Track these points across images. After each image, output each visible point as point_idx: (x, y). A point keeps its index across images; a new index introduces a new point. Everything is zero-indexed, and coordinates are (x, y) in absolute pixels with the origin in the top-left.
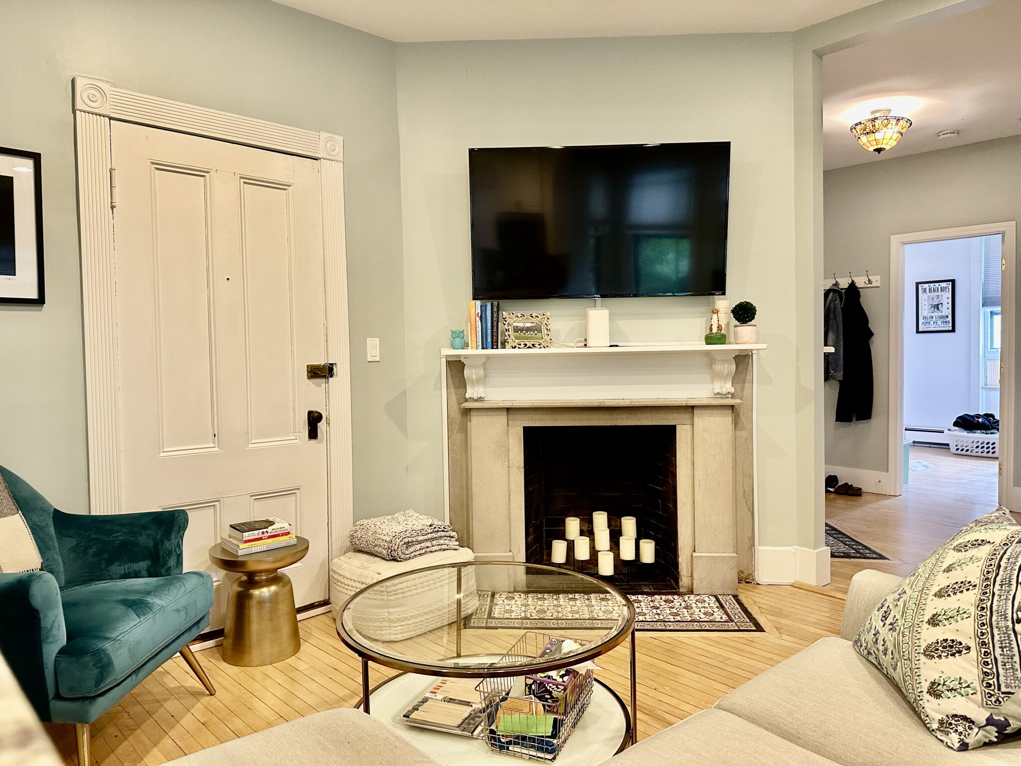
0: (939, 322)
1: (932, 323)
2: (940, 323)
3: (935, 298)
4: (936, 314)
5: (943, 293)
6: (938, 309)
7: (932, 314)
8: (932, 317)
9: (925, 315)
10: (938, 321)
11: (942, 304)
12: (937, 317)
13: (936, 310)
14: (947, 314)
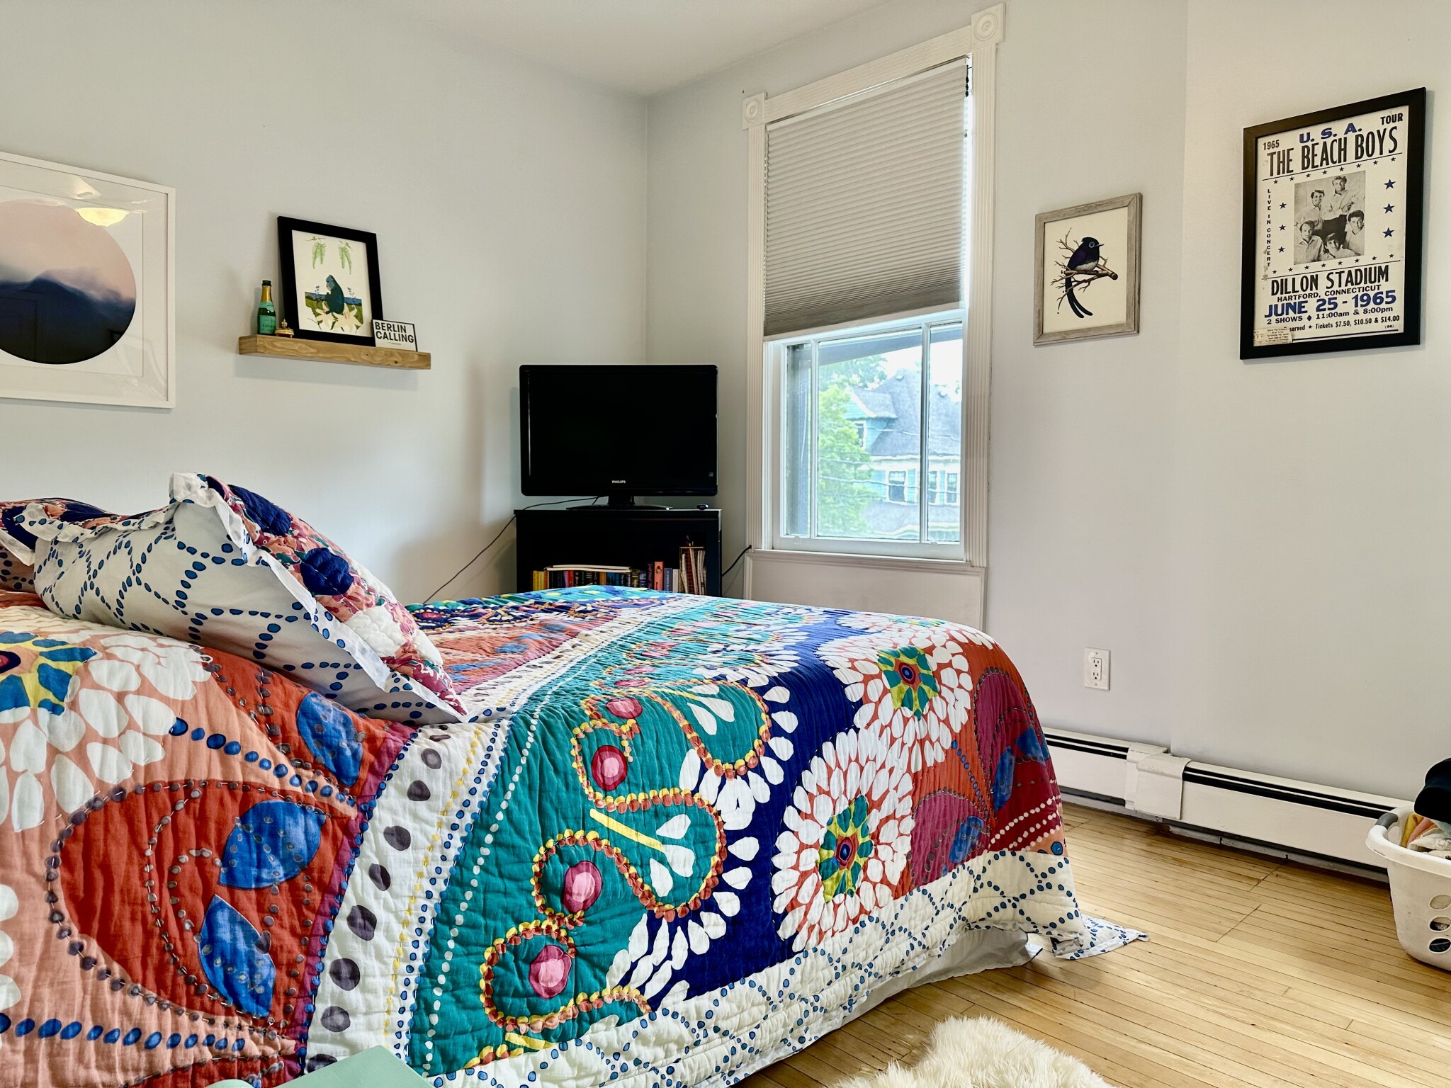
0: (1346, 303)
1: (1311, 305)
2: (1350, 307)
3: (1330, 192)
4: (1332, 264)
5: (1366, 164)
6: (1341, 240)
7: (1315, 267)
8: (1315, 280)
9: (1282, 272)
10: (1340, 298)
11: (1360, 214)
12: (1335, 277)
13: (1331, 246)
14: (1382, 260)
